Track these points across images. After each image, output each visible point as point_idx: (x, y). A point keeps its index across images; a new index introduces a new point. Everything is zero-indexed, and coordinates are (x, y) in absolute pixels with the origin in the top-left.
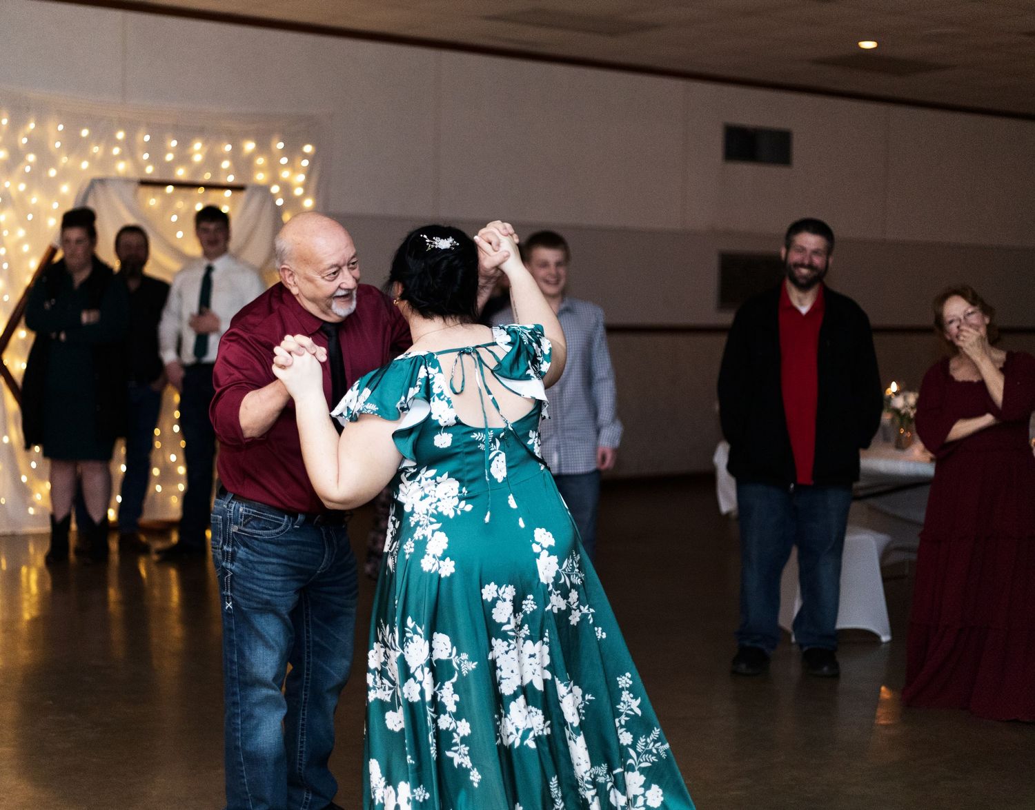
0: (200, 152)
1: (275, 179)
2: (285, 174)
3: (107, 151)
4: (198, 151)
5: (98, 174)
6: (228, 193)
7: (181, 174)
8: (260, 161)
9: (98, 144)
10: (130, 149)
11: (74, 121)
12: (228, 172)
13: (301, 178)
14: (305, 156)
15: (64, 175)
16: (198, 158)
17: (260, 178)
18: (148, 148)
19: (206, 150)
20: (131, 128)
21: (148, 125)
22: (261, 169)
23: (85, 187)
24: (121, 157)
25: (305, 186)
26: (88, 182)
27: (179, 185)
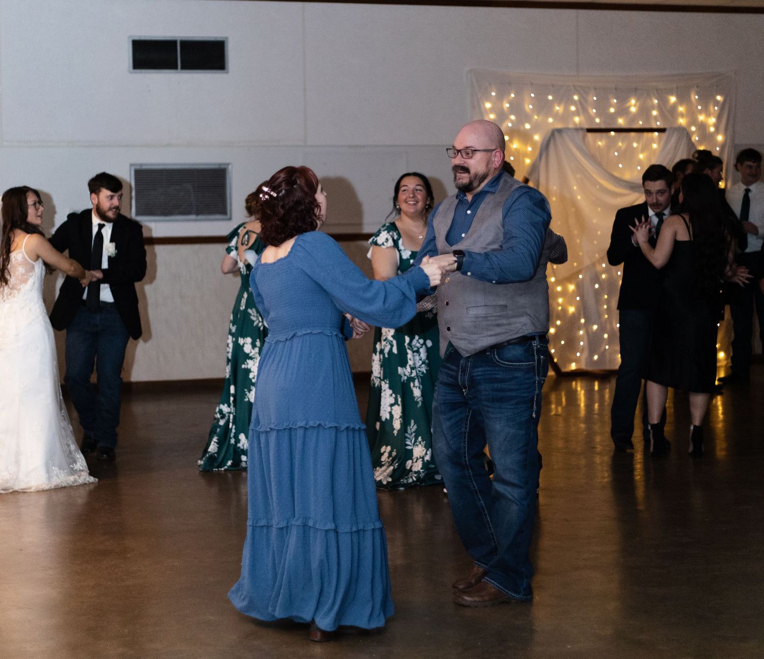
0: (635, 105)
1: (694, 121)
2: (701, 118)
3: (566, 109)
4: (633, 106)
5: (559, 126)
6: (656, 134)
7: (621, 122)
8: (681, 109)
9: (559, 105)
10: (582, 108)
11: (542, 90)
12: (656, 119)
13: (712, 120)
14: (717, 103)
15: (536, 128)
16: (633, 109)
17: (682, 121)
18: (597, 105)
19: (638, 104)
20: (583, 92)
21: (595, 89)
22: (682, 115)
23: (548, 136)
24: (577, 113)
25: (717, 126)
26: (550, 133)
27: (619, 130)
